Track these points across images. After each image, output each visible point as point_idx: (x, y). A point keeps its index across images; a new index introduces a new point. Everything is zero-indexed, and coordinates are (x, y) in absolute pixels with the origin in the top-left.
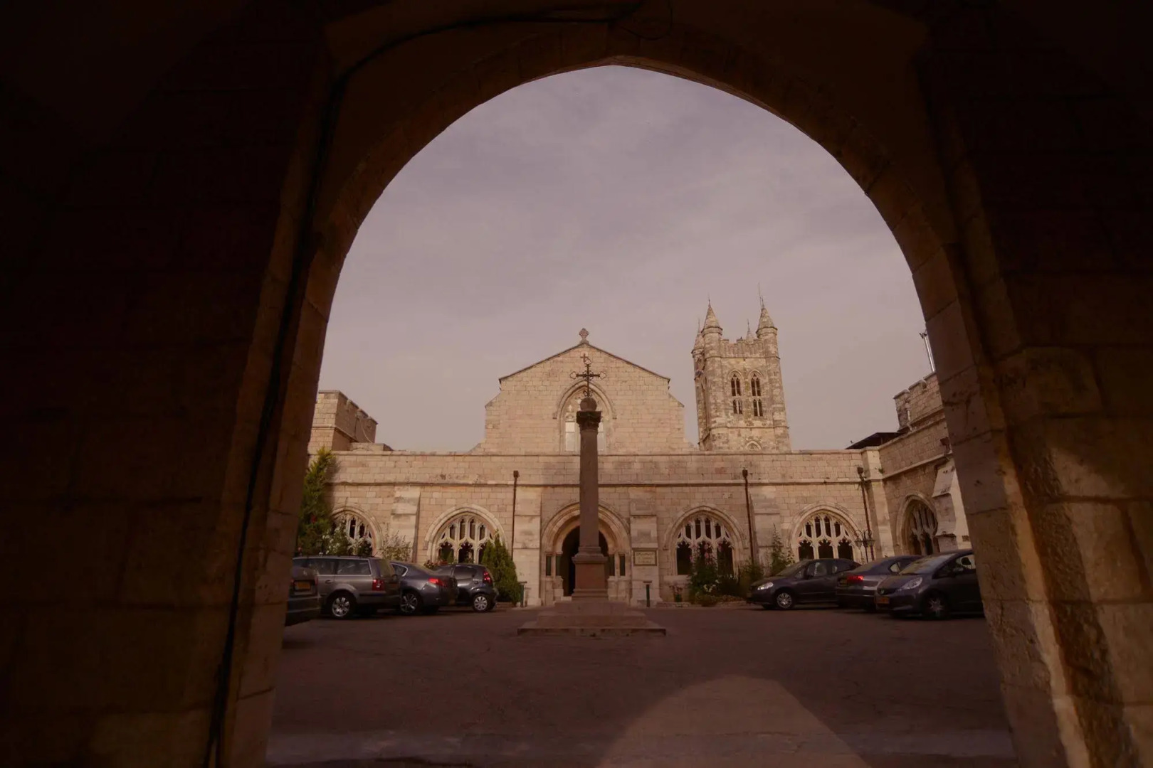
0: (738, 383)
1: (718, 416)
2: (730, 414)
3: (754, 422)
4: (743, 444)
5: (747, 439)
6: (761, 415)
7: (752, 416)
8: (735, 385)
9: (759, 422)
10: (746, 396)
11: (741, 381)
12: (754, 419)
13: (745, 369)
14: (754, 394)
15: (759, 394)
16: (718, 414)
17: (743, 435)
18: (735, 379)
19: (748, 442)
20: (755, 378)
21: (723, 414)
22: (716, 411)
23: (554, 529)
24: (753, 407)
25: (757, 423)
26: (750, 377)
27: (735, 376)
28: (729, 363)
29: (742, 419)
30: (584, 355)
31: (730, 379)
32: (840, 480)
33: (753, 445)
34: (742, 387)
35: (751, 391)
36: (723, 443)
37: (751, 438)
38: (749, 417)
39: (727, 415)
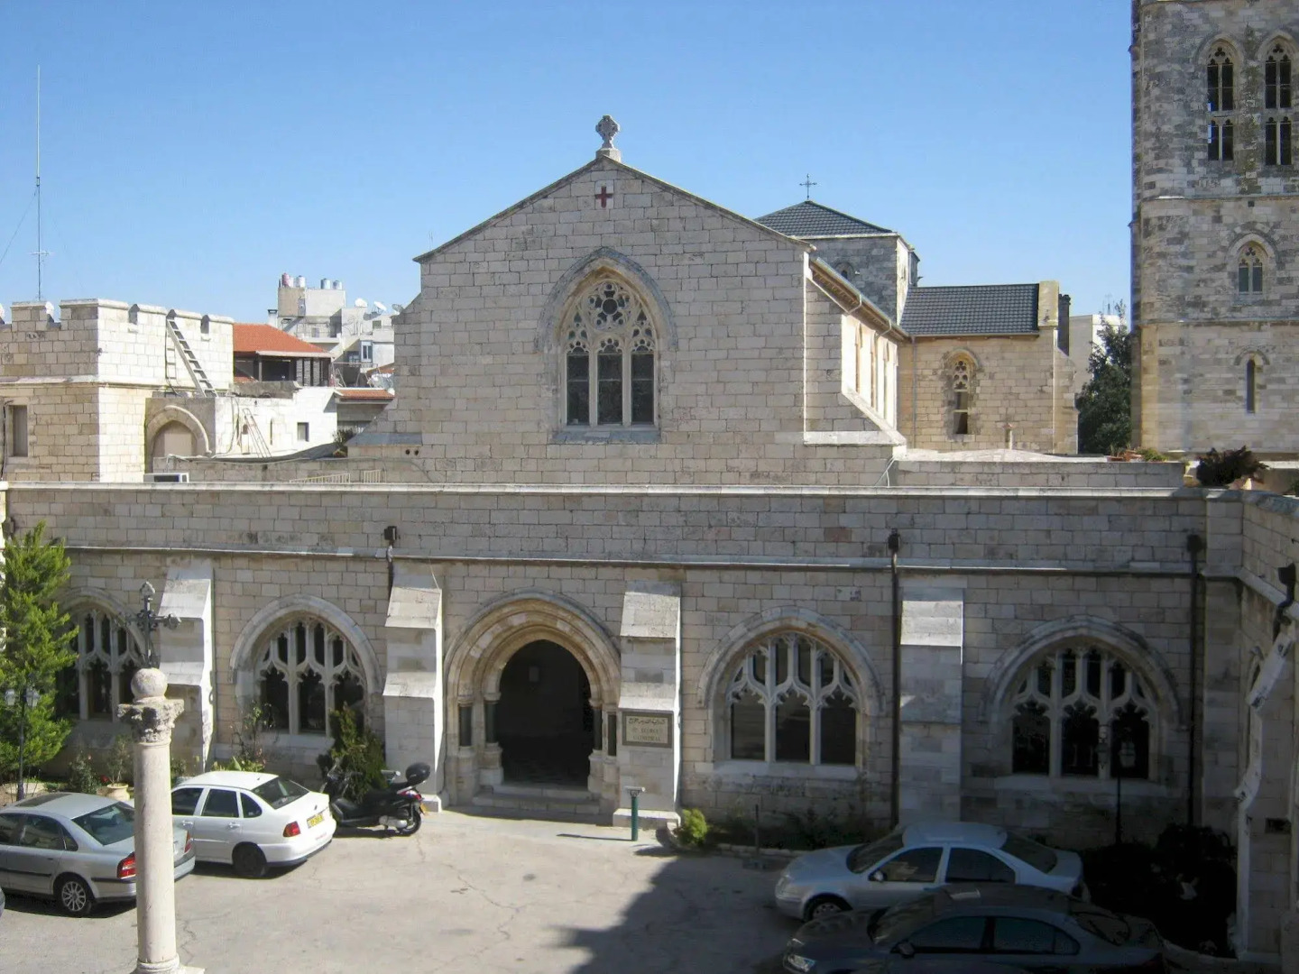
0: (1228, 71)
1: (1160, 170)
2: (1195, 163)
3: (1262, 182)
4: (1225, 243)
5: (1238, 230)
6: (1286, 160)
7: (1260, 166)
8: (1219, 80)
9: (1278, 180)
10: (1250, 111)
11: (1235, 69)
12: (1261, 175)
13: (1250, 32)
14: (1270, 103)
15: (1286, 103)
16: (1162, 163)
17: (1227, 219)
18: (1220, 62)
19: (1241, 236)
20: (1278, 58)
21: (1176, 162)
22: (1157, 157)
23: (472, 653)
24: (1262, 140)
25: (1272, 184)
26: (1262, 56)
27: (1220, 52)
28: (1206, 18)
29: (1228, 174)
30: (604, 189)
31: (1204, 61)
32: (1137, 566)
33: (1252, 244)
34: (1240, 81)
35: (1262, 96)
36: (1171, 242)
37: (1250, 226)
38: (1251, 168)
39: (1188, 164)
